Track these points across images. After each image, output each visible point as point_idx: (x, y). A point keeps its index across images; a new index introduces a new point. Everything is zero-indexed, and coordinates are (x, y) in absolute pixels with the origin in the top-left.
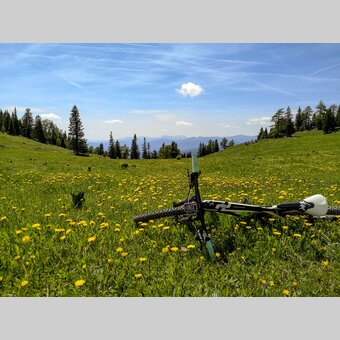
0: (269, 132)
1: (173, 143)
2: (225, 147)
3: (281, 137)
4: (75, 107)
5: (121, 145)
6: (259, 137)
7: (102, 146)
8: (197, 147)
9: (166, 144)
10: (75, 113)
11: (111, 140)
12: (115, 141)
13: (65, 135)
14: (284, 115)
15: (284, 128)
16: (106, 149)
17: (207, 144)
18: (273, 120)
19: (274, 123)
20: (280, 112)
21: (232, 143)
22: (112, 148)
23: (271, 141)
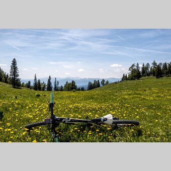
0: (128, 76)
1: (73, 82)
2: (103, 84)
3: (134, 79)
4: (14, 59)
5: (41, 82)
6: (122, 79)
7: (29, 82)
8: (87, 84)
9: (69, 82)
10: (14, 63)
11: (35, 79)
12: (37, 80)
13: (8, 76)
14: (135, 68)
15: (135, 74)
16: (32, 84)
17: (93, 82)
18: (129, 70)
19: (130, 72)
20: (133, 65)
21: (107, 82)
22: (35, 84)
23: (128, 81)
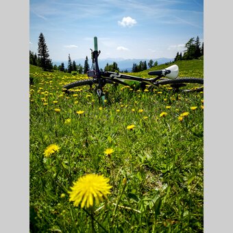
0: (183, 55)
1: (115, 64)
2: (151, 66)
3: (191, 59)
4: (41, 34)
5: (77, 64)
6: (176, 59)
7: (63, 64)
8: (132, 66)
9: (109, 64)
10: (42, 39)
11: (70, 61)
12: (72, 61)
13: (36, 56)
14: (194, 43)
15: (193, 52)
16: (66, 67)
17: (138, 64)
18: (186, 46)
19: (187, 49)
20: (191, 40)
21: (156, 64)
22: (70, 66)
23: (183, 62)
